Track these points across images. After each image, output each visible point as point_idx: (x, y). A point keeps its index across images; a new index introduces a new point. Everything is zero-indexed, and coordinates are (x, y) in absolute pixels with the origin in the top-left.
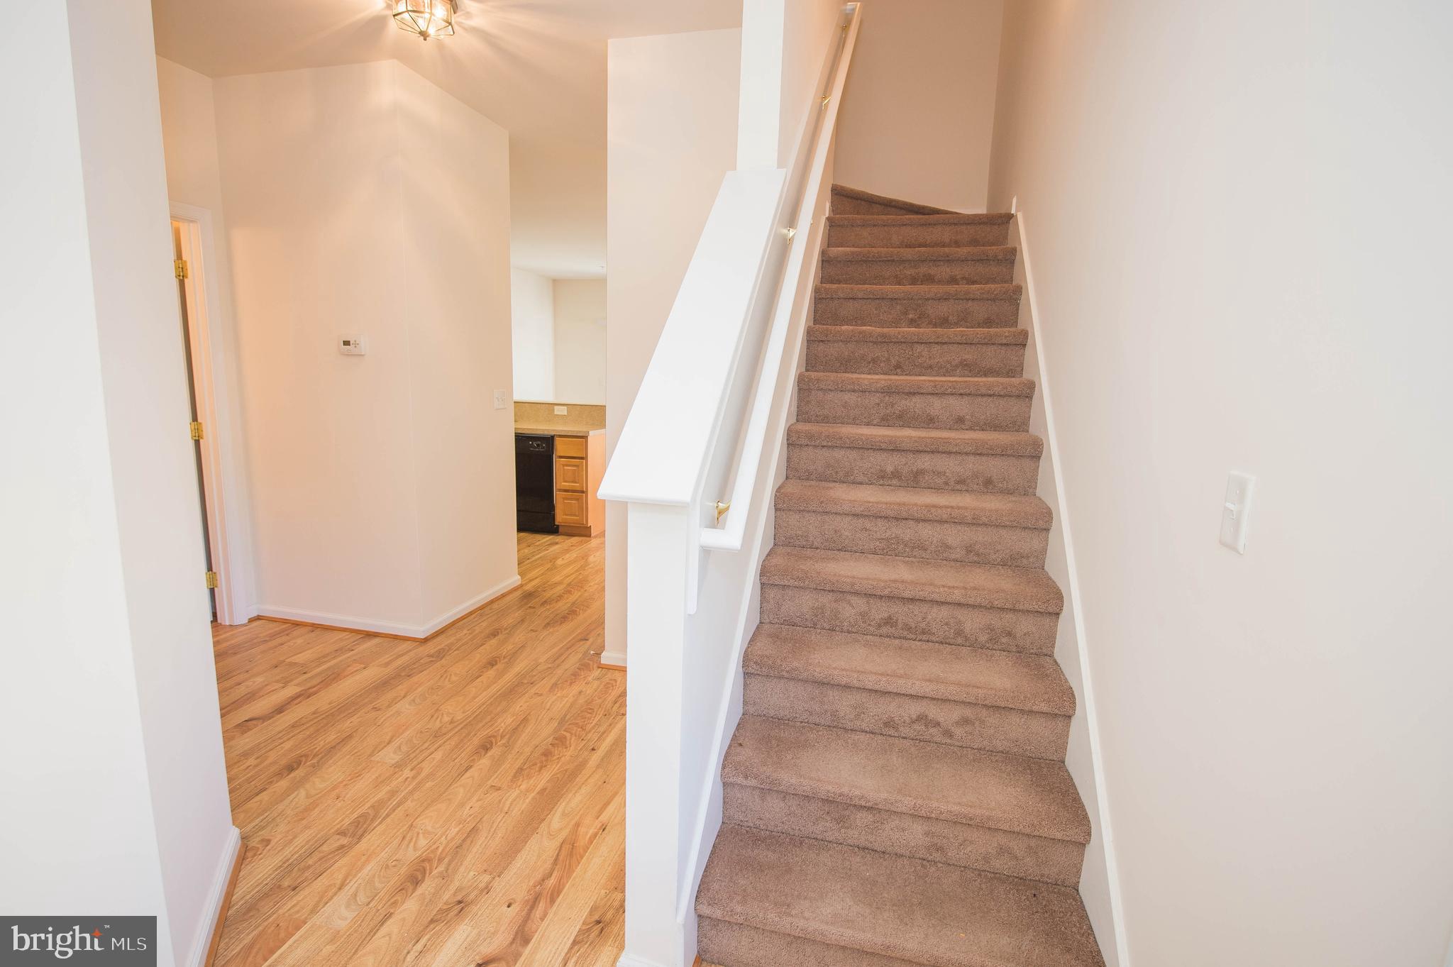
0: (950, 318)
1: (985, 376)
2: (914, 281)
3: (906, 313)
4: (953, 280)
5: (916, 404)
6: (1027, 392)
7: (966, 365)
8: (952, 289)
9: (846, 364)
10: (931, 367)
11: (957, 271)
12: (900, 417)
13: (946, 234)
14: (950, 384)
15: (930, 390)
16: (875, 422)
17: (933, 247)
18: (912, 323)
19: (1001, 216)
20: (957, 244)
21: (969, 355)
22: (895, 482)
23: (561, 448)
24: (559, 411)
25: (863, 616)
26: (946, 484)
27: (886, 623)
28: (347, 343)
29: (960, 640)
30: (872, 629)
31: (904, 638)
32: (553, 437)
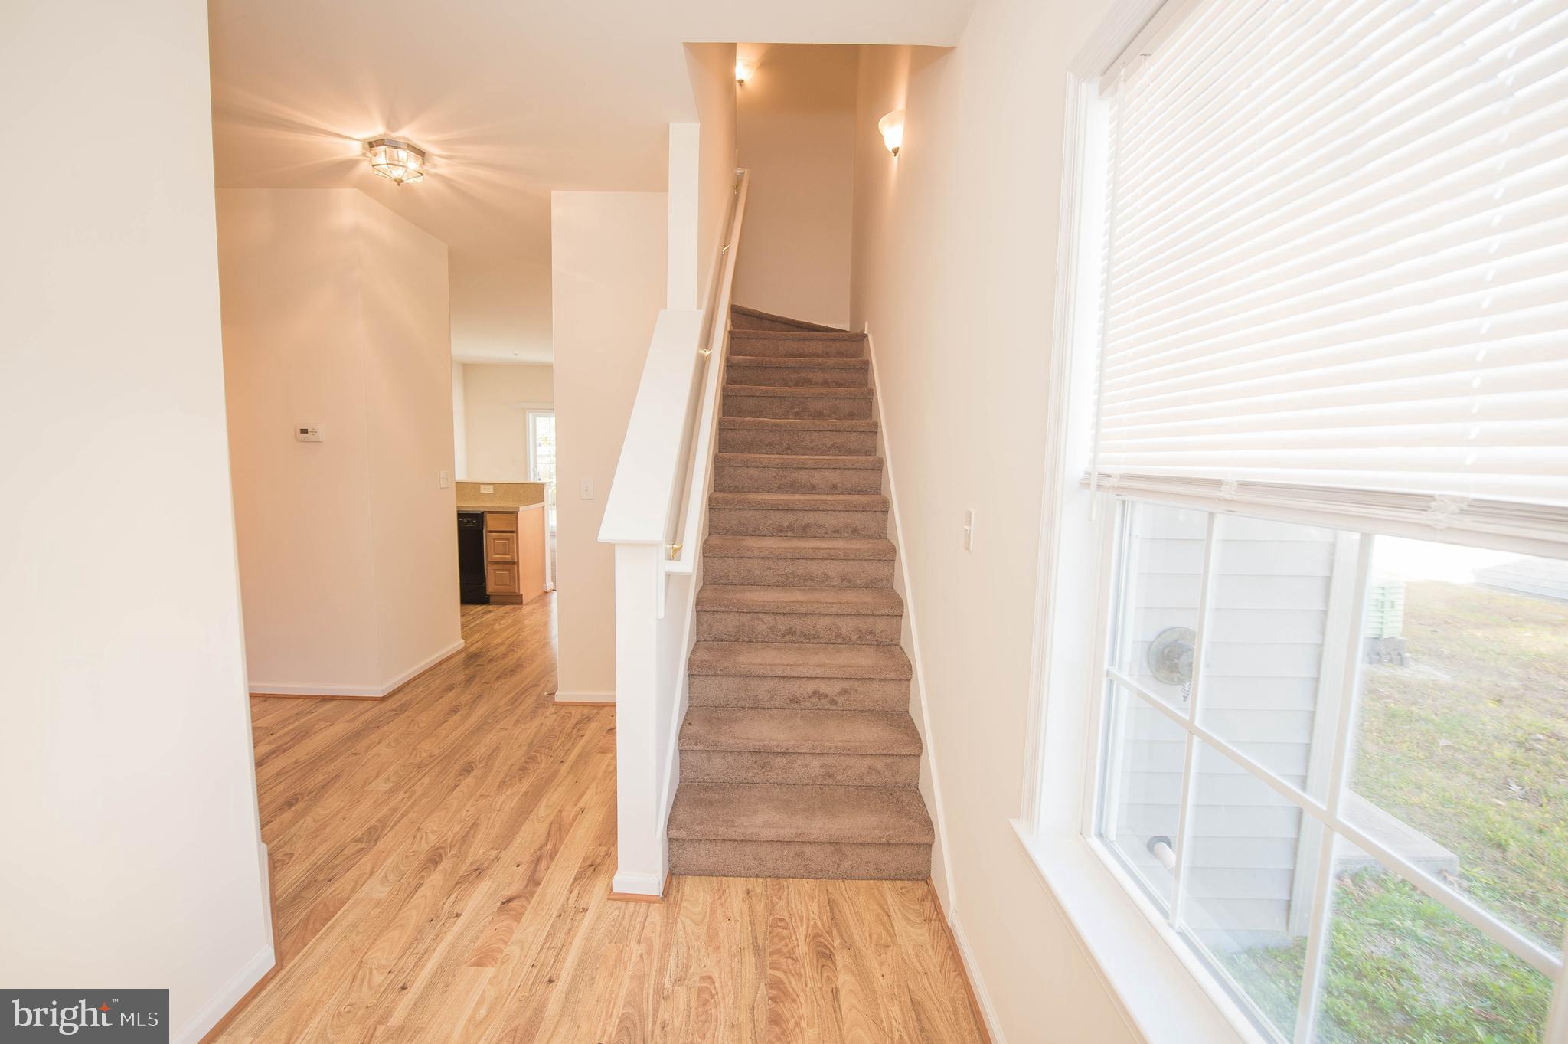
0: (825, 412)
1: (850, 454)
2: (797, 383)
3: (792, 408)
4: (825, 383)
5: (802, 476)
6: (879, 466)
7: (837, 447)
8: (825, 390)
9: (750, 447)
10: (812, 449)
11: (828, 377)
12: (792, 486)
13: (817, 347)
14: (825, 461)
15: (812, 466)
16: (773, 490)
17: (810, 357)
18: (798, 415)
19: (857, 335)
20: (827, 355)
21: (839, 439)
22: (790, 533)
23: (491, 523)
24: (484, 489)
25: (772, 628)
26: (826, 533)
27: (789, 633)
28: (304, 431)
29: (839, 641)
30: (779, 638)
31: (802, 642)
32: (483, 513)
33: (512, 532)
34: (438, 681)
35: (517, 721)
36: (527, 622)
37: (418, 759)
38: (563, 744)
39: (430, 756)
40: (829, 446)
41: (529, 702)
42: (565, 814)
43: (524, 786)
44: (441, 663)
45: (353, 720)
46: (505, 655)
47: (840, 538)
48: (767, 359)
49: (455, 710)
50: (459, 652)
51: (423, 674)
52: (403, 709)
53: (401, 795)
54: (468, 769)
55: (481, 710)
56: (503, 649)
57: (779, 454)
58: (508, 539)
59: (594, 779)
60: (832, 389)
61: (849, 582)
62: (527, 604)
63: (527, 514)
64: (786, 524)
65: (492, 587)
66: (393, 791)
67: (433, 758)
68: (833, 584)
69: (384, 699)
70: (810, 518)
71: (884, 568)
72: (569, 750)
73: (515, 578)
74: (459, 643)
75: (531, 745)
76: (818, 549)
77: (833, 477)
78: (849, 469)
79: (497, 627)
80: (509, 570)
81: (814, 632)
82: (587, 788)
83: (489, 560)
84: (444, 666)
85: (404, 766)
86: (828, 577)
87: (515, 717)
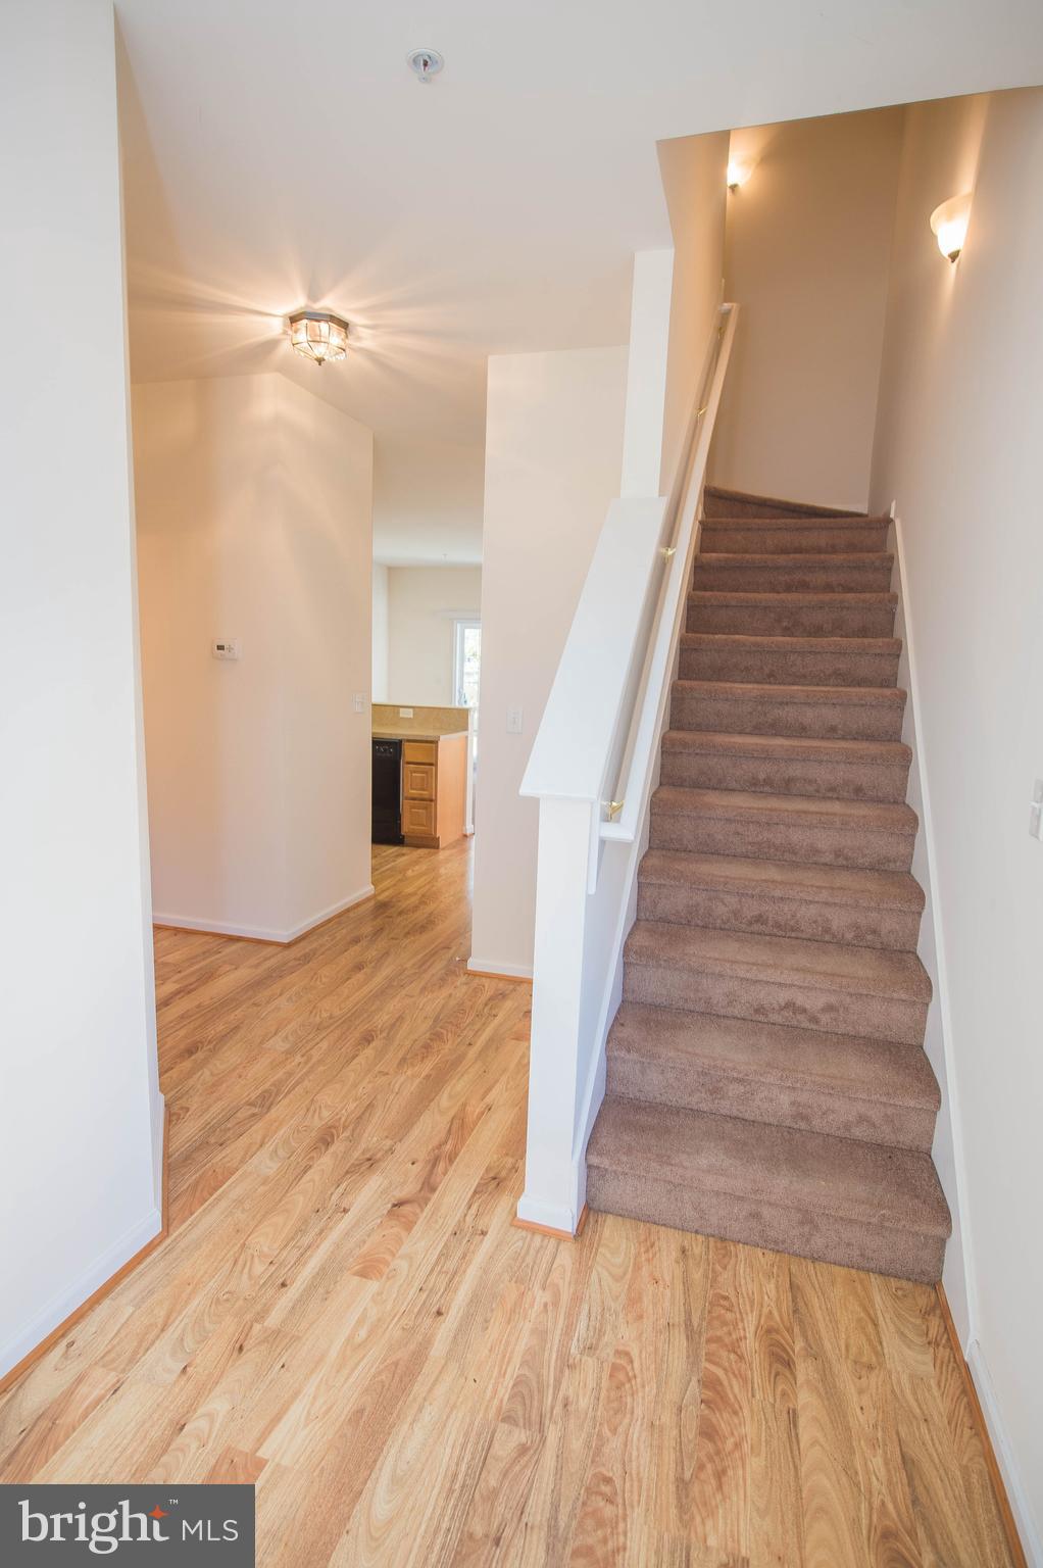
0: (825, 626)
1: (859, 685)
2: (788, 589)
3: (779, 621)
4: (829, 588)
5: (788, 714)
6: (899, 701)
7: (840, 674)
8: (827, 597)
9: (719, 673)
10: (804, 676)
11: (832, 579)
12: (773, 725)
13: (823, 539)
14: (821, 694)
15: (802, 700)
16: (748, 730)
17: (808, 552)
18: (787, 632)
19: (879, 521)
20: (834, 550)
21: (843, 665)
22: (767, 789)
23: (409, 753)
24: (404, 713)
25: (736, 914)
26: (818, 791)
27: (757, 921)
28: (220, 648)
29: (827, 938)
30: (744, 926)
31: (776, 936)
32: (401, 741)
33: (431, 764)
34: (344, 931)
35: (424, 989)
36: (442, 871)
37: (318, 1019)
38: (472, 1023)
39: (331, 1017)
40: (827, 673)
41: (438, 968)
42: (469, 1109)
43: (427, 1067)
44: (348, 910)
45: (257, 966)
46: (416, 908)
47: (838, 799)
48: (748, 556)
49: (359, 967)
50: (368, 899)
51: (329, 921)
52: (306, 958)
53: (298, 1059)
54: (367, 1039)
55: (387, 970)
56: (414, 900)
57: (758, 683)
58: (426, 773)
59: (505, 1070)
60: (837, 596)
61: (846, 859)
62: (443, 849)
63: (448, 744)
64: (762, 776)
65: (407, 827)
66: (290, 1053)
67: (331, 1021)
68: (823, 860)
69: (288, 946)
70: (796, 770)
71: (899, 844)
72: (479, 1030)
73: (432, 818)
74: (368, 889)
75: (436, 1020)
76: (805, 812)
77: (832, 716)
78: (855, 705)
79: (409, 873)
80: (426, 808)
81: (792, 923)
82: (497, 1081)
83: (405, 795)
84: (351, 915)
85: (304, 1026)
86: (817, 852)
87: (423, 983)
